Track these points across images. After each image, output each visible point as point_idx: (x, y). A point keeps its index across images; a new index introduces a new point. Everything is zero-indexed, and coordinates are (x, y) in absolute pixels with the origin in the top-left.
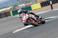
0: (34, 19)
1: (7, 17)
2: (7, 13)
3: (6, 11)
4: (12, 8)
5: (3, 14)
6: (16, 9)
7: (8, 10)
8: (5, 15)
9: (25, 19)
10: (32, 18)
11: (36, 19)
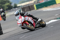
0: (31, 22)
1: (30, 10)
2: (30, 7)
3: (29, 5)
4: (36, 2)
5: (26, 7)
6: (39, 3)
7: (32, 3)
8: (29, 9)
9: (20, 22)
10: (29, 21)
11: (33, 23)
